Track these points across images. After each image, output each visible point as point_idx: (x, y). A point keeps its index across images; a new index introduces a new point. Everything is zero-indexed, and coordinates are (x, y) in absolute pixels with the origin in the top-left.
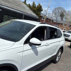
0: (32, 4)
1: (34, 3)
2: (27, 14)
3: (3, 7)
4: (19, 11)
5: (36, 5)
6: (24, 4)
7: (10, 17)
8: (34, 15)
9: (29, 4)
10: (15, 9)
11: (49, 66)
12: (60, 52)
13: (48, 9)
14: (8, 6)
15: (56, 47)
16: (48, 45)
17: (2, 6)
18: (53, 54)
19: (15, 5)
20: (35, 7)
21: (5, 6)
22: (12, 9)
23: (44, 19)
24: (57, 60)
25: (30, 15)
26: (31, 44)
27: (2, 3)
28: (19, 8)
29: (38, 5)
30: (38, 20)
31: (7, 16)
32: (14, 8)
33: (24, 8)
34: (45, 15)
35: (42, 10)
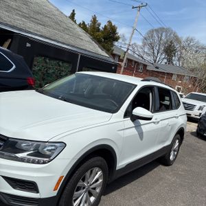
0: (90, 23)
1: (94, 20)
2: (86, 53)
3: (33, 36)
4: (68, 45)
5: (99, 25)
7: (48, 61)
8: (103, 54)
9: (84, 23)
10: (58, 42)
12: (177, 141)
13: (132, 36)
14: (43, 34)
16: (158, 122)
17: (30, 35)
18: (163, 142)
19: (57, 29)
20: (99, 30)
21: (36, 35)
22: (53, 42)
24: (171, 158)
25: (93, 55)
26: (135, 118)
27: (29, 28)
28: (67, 37)
29: (106, 24)
30: (113, 68)
31: (40, 59)
32: (56, 38)
33: (78, 37)
34: (125, 50)
35: (117, 39)
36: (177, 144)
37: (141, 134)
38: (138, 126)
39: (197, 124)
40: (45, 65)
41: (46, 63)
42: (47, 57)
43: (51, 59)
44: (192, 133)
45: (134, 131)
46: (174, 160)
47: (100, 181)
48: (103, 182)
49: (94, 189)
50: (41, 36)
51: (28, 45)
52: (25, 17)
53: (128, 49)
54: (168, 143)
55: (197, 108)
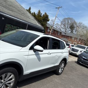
0: (37, 13)
1: (39, 12)
2: (31, 24)
3: (6, 15)
4: (23, 20)
5: (41, 14)
6: (28, 13)
7: (12, 26)
8: (39, 25)
9: (34, 13)
10: (18, 18)
12: (63, 64)
15: (58, 57)
16: (50, 54)
17: (4, 14)
19: (18, 13)
20: (41, 16)
21: (8, 14)
22: (15, 18)
23: (50, 30)
25: (34, 25)
28: (23, 17)
29: (44, 14)
30: (43, 32)
31: (9, 25)
32: (18, 17)
33: (28, 17)
35: (48, 20)
37: (39, 59)
39: (77, 58)
41: (11, 27)
42: (12, 25)
43: (14, 25)
45: (35, 57)
47: (13, 80)
48: (15, 80)
50: (10, 15)
51: (3, 18)
52: (4, 7)
53: (53, 25)
55: (79, 51)
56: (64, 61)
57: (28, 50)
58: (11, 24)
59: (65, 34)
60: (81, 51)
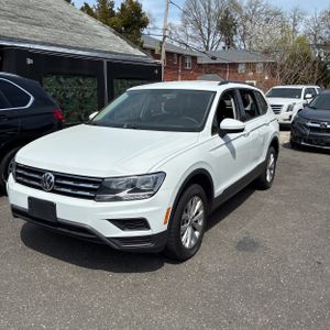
0: (96, 4)
4: (84, 50)
5: (112, 5)
7: (62, 80)
9: (87, 5)
10: (69, 48)
11: (252, 196)
12: (272, 155)
13: (167, 10)
14: (45, 40)
15: (262, 139)
16: (248, 134)
18: (257, 158)
19: (60, 28)
20: (113, 14)
22: (62, 50)
24: (268, 178)
25: (123, 57)
27: (22, 34)
30: (156, 72)
31: (52, 79)
32: (65, 42)
34: (161, 39)
35: (144, 24)
36: (272, 160)
37: (233, 152)
38: (228, 143)
40: (59, 87)
41: (60, 83)
42: (60, 74)
44: (285, 146)
45: (225, 149)
46: (272, 180)
47: (201, 212)
49: (196, 222)
51: (30, 61)
52: (11, 18)
53: (165, 37)
54: (262, 159)
55: (284, 109)
56: (272, 148)
57: (210, 137)
58: (58, 74)
59: (214, 58)
60: (290, 108)
